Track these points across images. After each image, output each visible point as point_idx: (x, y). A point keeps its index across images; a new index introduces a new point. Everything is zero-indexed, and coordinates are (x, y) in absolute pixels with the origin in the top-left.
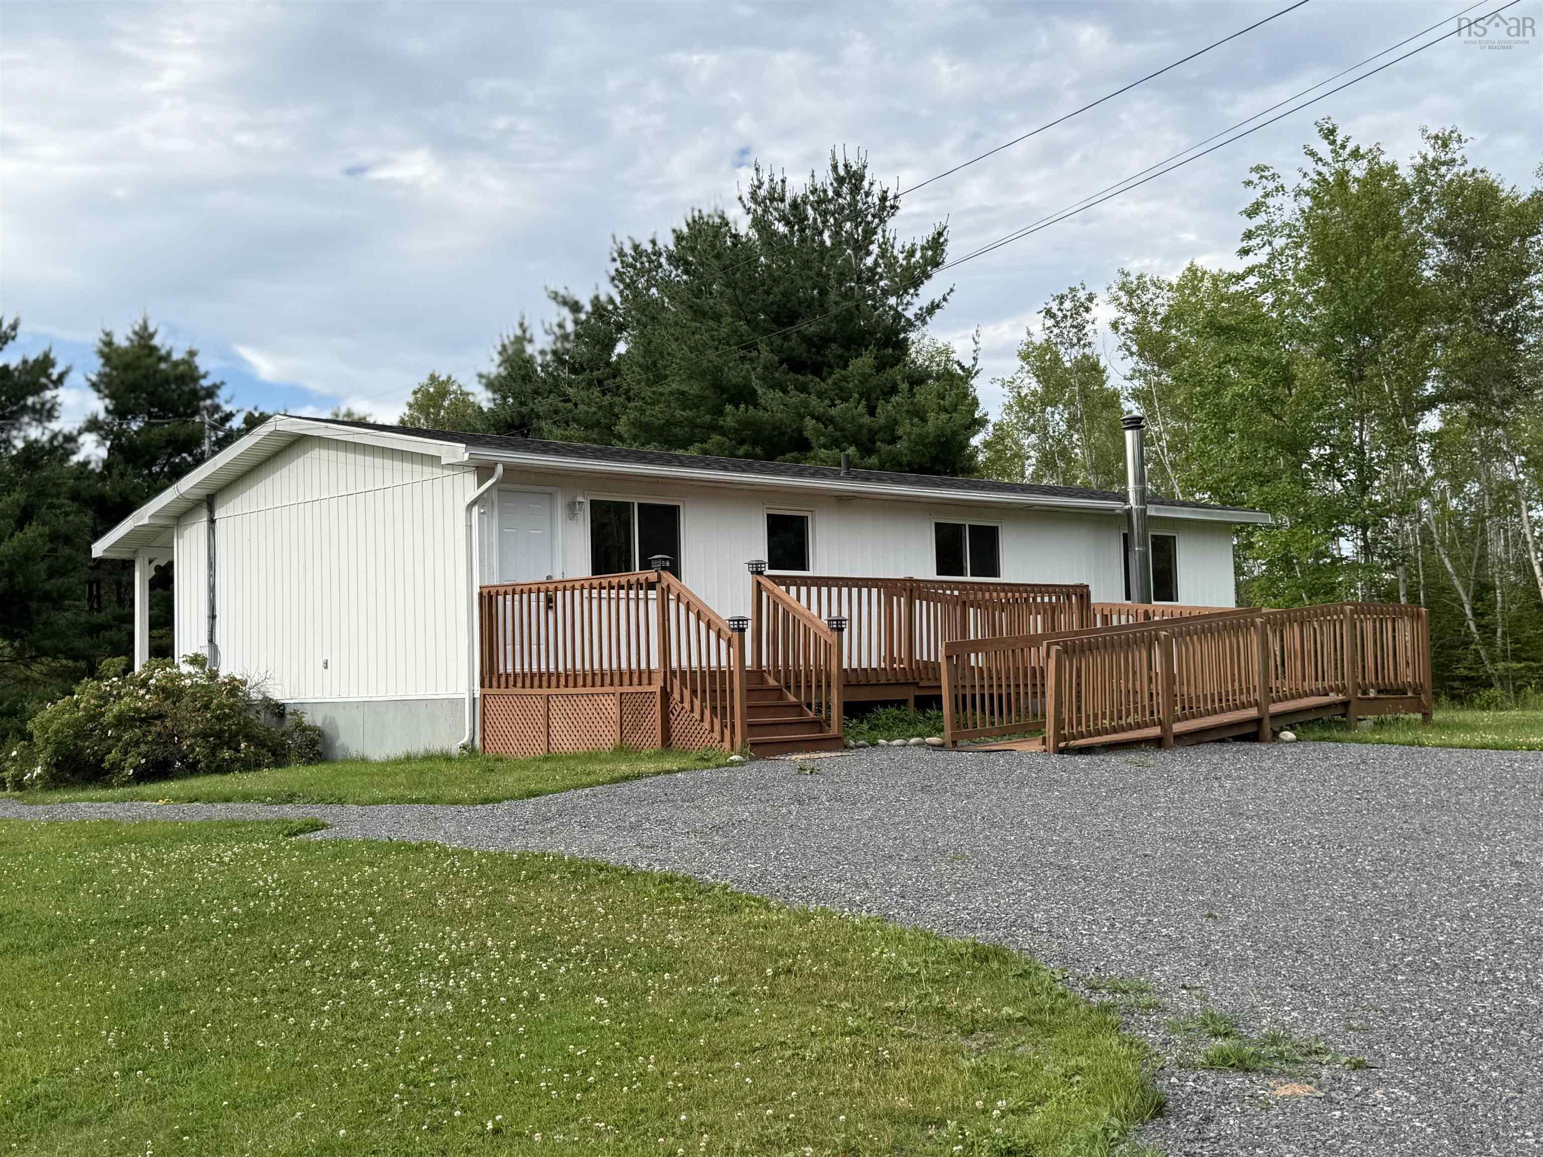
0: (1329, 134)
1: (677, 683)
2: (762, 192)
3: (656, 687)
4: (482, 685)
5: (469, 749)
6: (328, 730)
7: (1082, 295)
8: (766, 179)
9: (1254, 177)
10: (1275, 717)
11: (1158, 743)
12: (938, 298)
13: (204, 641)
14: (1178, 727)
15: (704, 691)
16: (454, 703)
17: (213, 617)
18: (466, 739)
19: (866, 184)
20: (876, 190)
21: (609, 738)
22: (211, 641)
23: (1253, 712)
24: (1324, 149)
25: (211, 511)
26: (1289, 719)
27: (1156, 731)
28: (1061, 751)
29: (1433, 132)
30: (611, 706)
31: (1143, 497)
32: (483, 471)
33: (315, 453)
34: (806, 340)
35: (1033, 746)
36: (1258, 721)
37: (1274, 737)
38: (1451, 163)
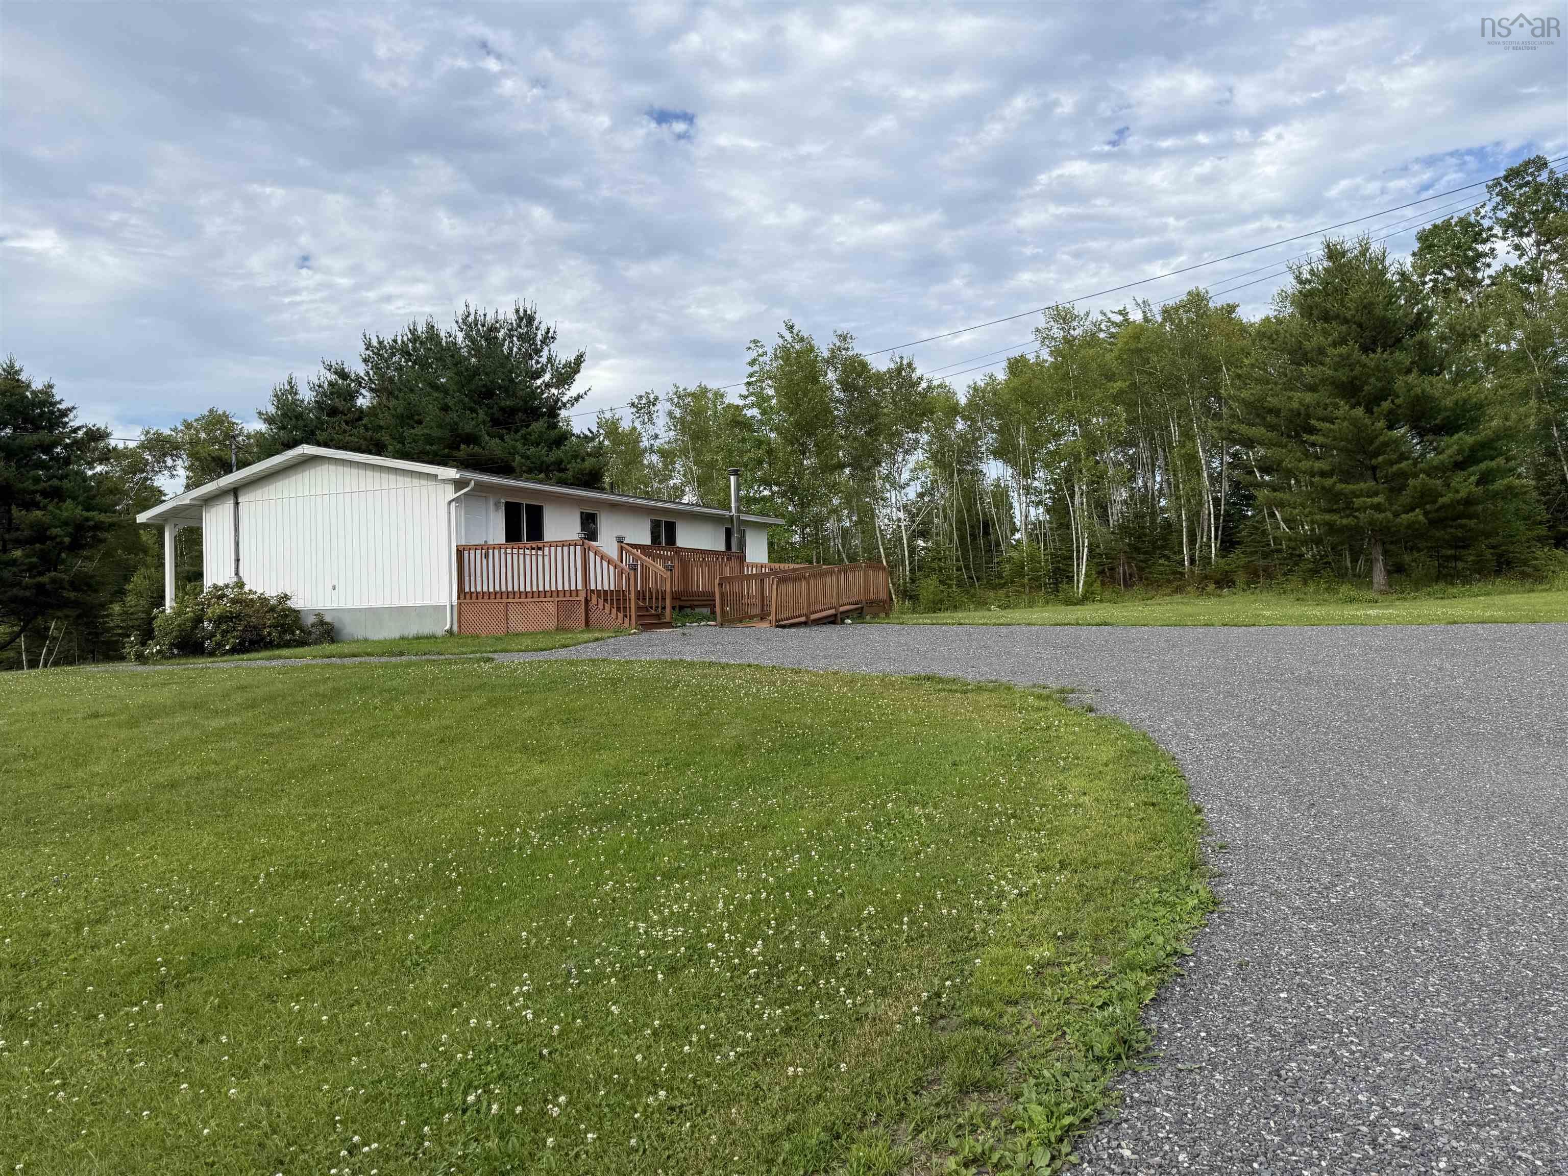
0: (791, 328)
1: (594, 598)
2: (470, 319)
3: (582, 597)
4: (459, 598)
5: (450, 632)
6: (336, 625)
7: (652, 397)
8: (472, 311)
9: (752, 346)
10: (842, 613)
11: (805, 624)
12: (582, 392)
13: (233, 574)
14: (813, 617)
15: (612, 600)
16: (439, 609)
17: (238, 560)
18: (448, 627)
19: (536, 323)
20: (543, 328)
21: (552, 624)
22: (237, 574)
23: (832, 611)
24: (788, 336)
25: (236, 498)
26: (847, 615)
27: (803, 619)
28: (777, 626)
29: (839, 333)
30: (552, 608)
31: (739, 510)
32: (459, 484)
33: (326, 467)
34: (503, 410)
35: (764, 625)
36: (835, 615)
37: (843, 622)
38: (847, 349)
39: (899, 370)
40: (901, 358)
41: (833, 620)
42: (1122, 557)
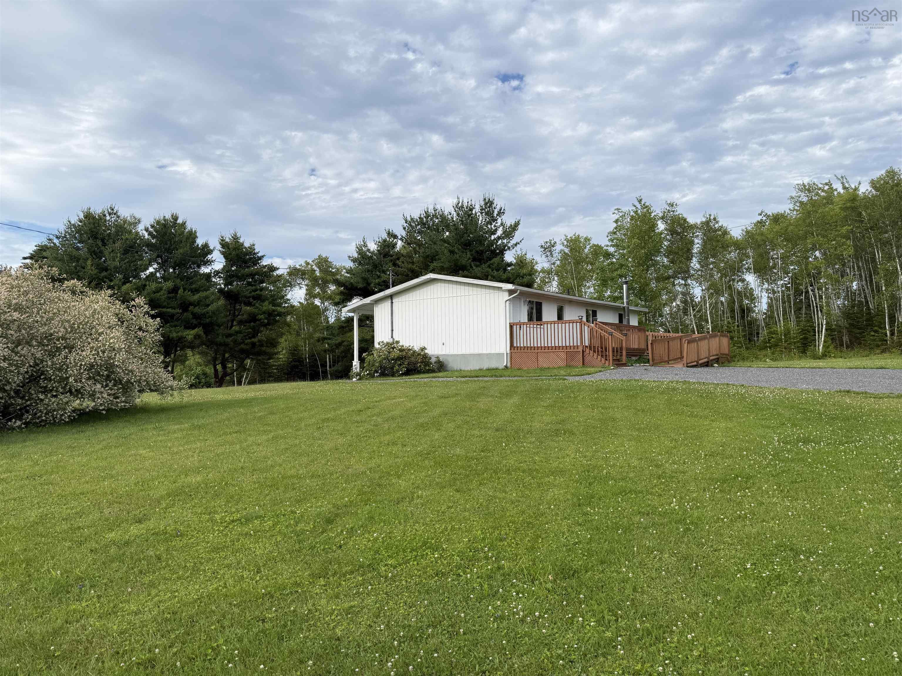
0: (640, 201)
1: (588, 350)
2: (460, 205)
3: (580, 349)
4: (511, 349)
5: (506, 367)
6: (446, 363)
7: (553, 242)
8: (461, 201)
9: (616, 212)
10: (712, 360)
11: (697, 366)
12: (519, 241)
13: (390, 337)
14: (700, 362)
15: (598, 351)
16: (500, 355)
17: (392, 330)
18: (505, 364)
19: (494, 205)
20: (498, 208)
21: (562, 363)
22: (392, 337)
23: (706, 360)
24: (639, 206)
25: (392, 300)
26: (713, 362)
27: (695, 363)
28: (687, 367)
29: (669, 202)
30: (563, 355)
31: (628, 303)
32: (511, 292)
33: (439, 284)
34: (477, 252)
35: (680, 366)
36: (708, 362)
37: (712, 366)
38: (673, 211)
39: (707, 223)
40: (710, 215)
41: (707, 365)
42: (845, 331)
